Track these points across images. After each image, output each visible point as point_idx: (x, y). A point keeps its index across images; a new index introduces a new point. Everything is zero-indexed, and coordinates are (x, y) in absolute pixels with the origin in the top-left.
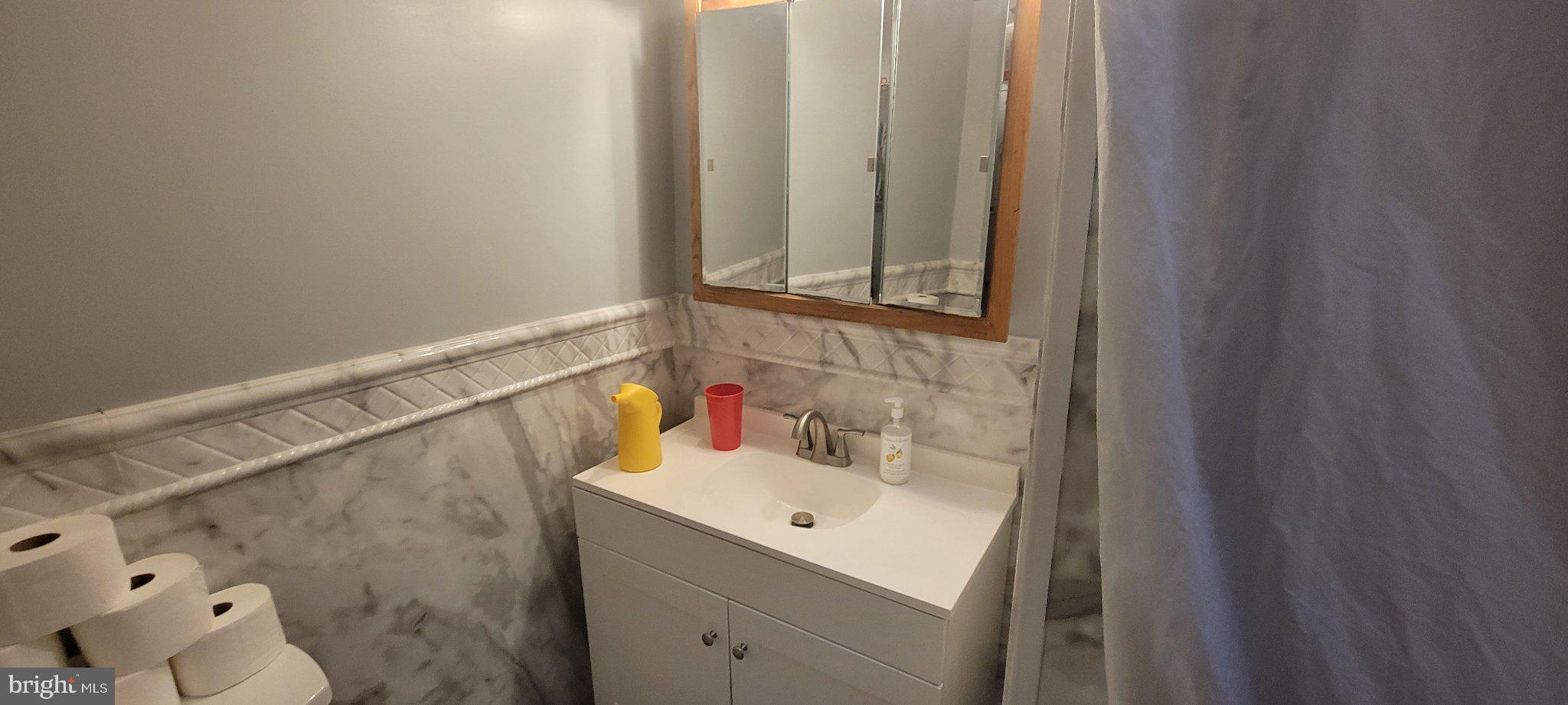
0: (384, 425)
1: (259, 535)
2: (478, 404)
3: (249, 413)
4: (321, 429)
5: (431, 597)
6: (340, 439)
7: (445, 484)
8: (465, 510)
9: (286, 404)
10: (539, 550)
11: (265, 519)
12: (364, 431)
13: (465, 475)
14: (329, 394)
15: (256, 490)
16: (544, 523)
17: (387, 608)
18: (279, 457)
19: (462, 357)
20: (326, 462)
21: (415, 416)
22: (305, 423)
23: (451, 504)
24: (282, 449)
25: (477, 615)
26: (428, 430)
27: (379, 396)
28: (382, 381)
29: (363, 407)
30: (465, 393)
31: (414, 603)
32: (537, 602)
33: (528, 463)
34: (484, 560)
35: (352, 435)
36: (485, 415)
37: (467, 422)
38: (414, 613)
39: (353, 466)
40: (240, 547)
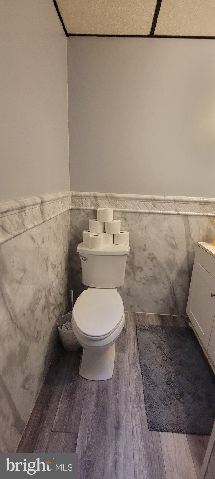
0: (157, 211)
1: (131, 224)
2: (179, 214)
3: (136, 200)
4: (146, 208)
5: (156, 255)
6: (149, 211)
7: (166, 231)
8: (169, 239)
9: (141, 201)
10: (185, 259)
11: (133, 222)
12: (153, 211)
13: (172, 231)
14: (149, 201)
15: (133, 215)
16: (188, 253)
17: (148, 251)
18: (138, 211)
19: (178, 201)
20: (145, 215)
21: (164, 212)
22: (143, 206)
23: (166, 236)
24: (139, 209)
25: (165, 266)
26: (166, 216)
27: (158, 204)
28: (160, 202)
29: (154, 206)
30: (176, 210)
31: (153, 254)
32: (181, 273)
33: (188, 236)
34: (170, 253)
35: (151, 211)
36: (180, 218)
37: (176, 218)
38: (153, 256)
39: (150, 218)
40: (128, 225)
